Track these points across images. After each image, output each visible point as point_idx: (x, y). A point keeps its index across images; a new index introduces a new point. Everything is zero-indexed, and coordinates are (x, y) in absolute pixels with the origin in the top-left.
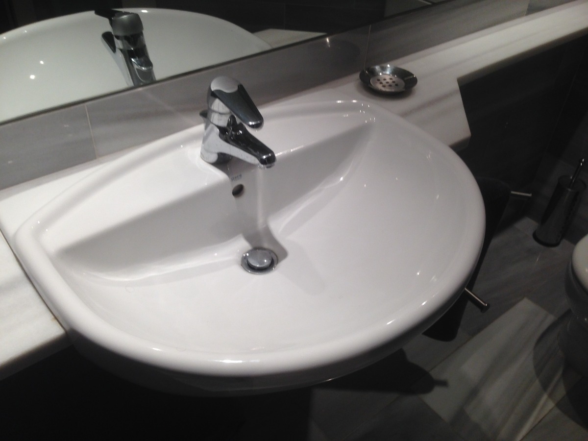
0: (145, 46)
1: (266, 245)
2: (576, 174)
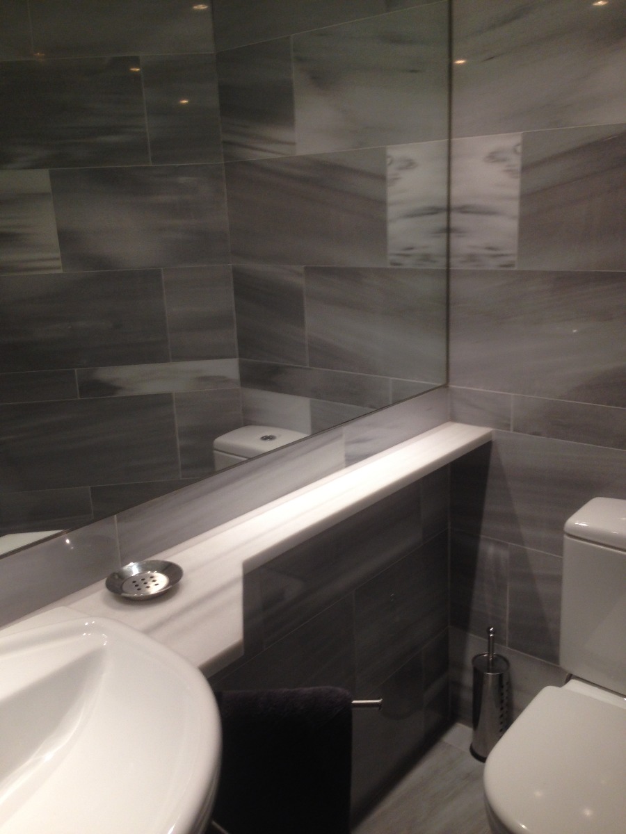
2: (490, 650)
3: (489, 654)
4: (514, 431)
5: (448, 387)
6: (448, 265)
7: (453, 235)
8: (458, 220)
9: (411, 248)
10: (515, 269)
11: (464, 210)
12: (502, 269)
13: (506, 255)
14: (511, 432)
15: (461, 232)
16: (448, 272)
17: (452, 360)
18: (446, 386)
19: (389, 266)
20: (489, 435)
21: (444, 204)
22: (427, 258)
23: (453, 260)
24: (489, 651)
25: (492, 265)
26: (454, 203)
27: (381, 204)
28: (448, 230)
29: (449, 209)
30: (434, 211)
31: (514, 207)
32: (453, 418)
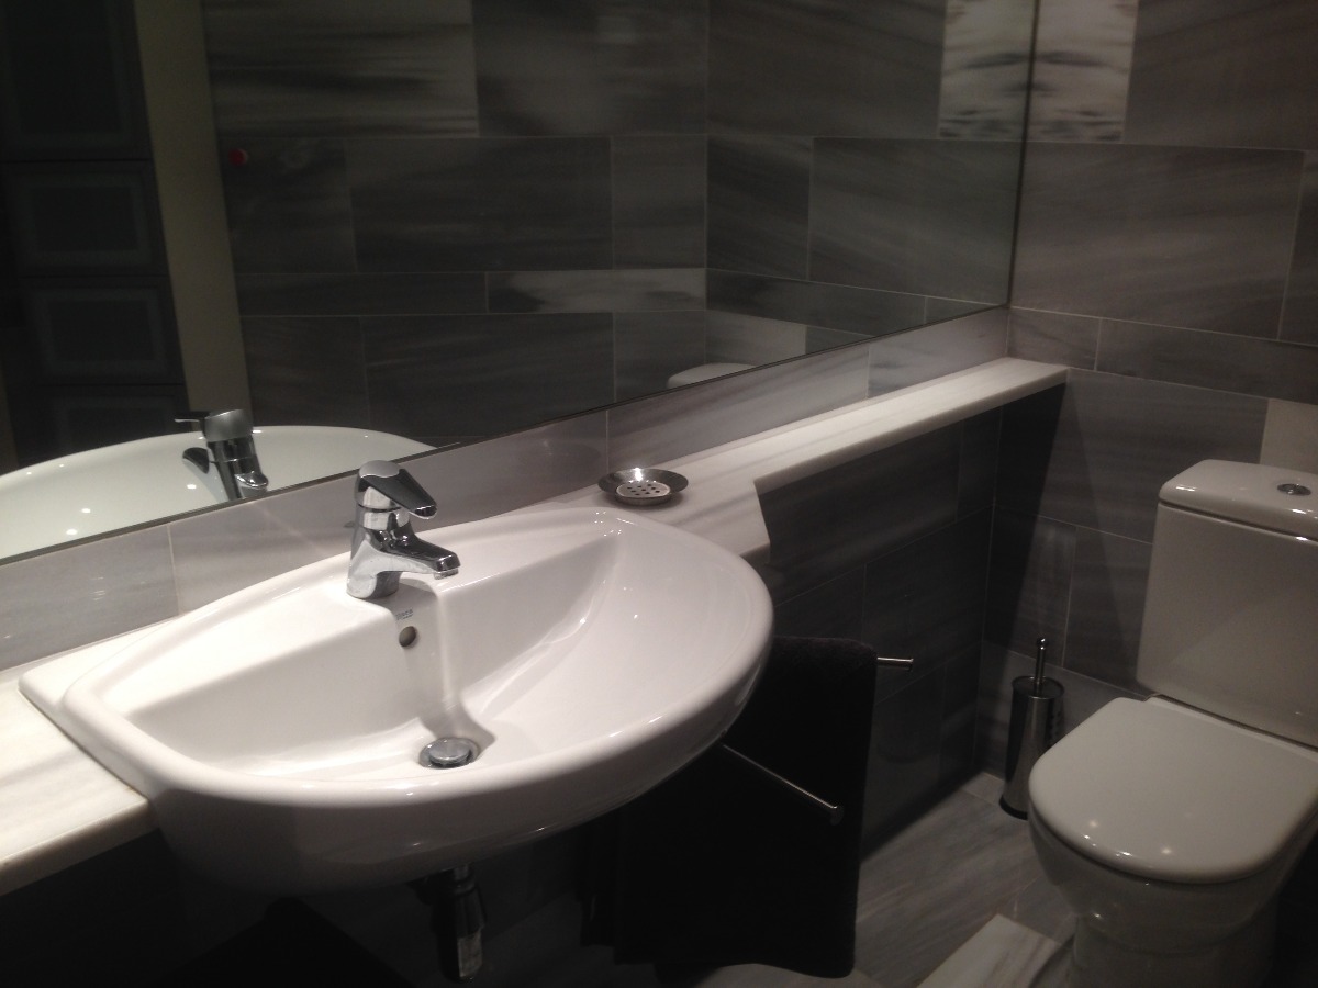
0: (255, 457)
1: (460, 733)
2: (1039, 670)
3: (1036, 677)
4: (1099, 369)
5: (1008, 308)
6: (1025, 136)
7: (1035, 94)
8: (1044, 73)
9: (971, 112)
10: (1121, 142)
11: (1055, 58)
12: (1101, 142)
13: (1110, 123)
14: (1095, 371)
15: (1046, 90)
16: (1023, 147)
17: (1018, 270)
18: (1006, 307)
19: (939, 138)
20: (1063, 375)
21: (1026, 49)
22: (994, 125)
23: (1033, 130)
24: (1037, 673)
25: (1088, 136)
26: (1041, 48)
27: (936, 48)
28: (1029, 87)
29: (1032, 57)
30: (1010, 59)
31: (1125, 57)
32: (1012, 352)
